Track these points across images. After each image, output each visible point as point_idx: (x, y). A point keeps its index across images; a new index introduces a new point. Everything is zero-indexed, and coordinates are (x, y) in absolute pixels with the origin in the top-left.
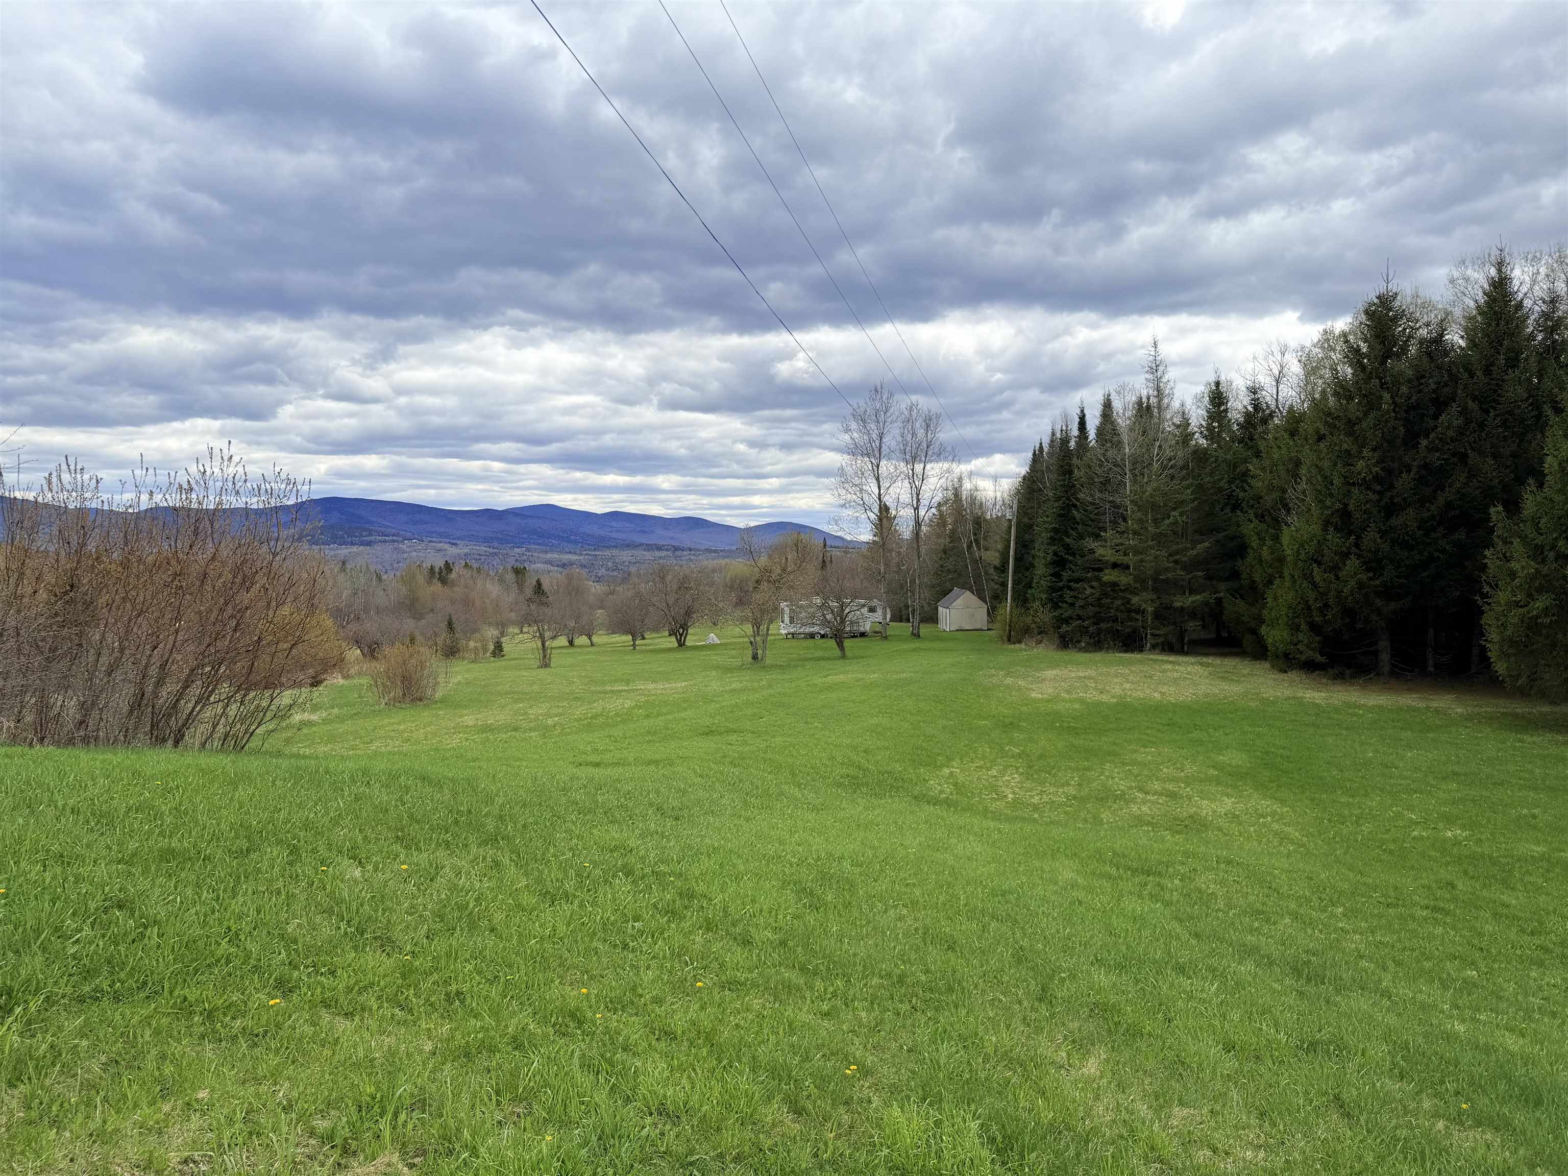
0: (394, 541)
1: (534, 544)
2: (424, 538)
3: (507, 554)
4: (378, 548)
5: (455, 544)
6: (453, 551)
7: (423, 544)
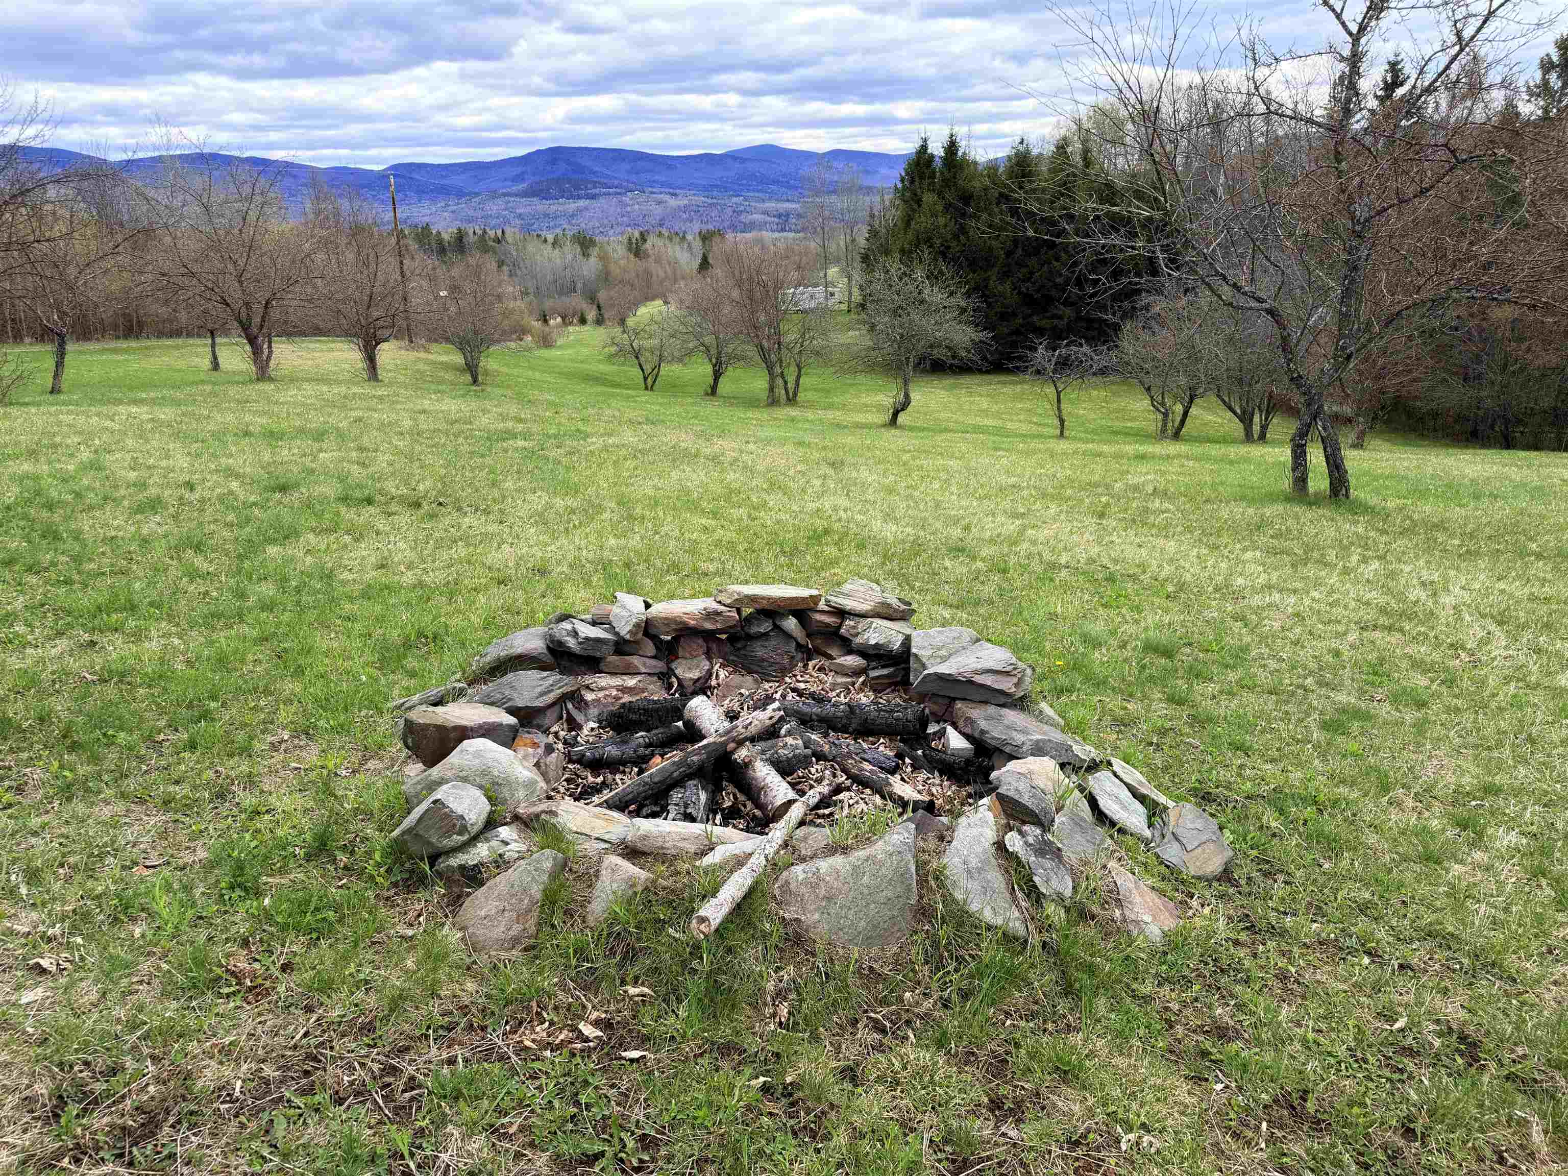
0: (617, 193)
1: (754, 191)
2: (646, 189)
3: (725, 205)
4: (602, 201)
5: (675, 195)
6: (673, 202)
7: (644, 196)
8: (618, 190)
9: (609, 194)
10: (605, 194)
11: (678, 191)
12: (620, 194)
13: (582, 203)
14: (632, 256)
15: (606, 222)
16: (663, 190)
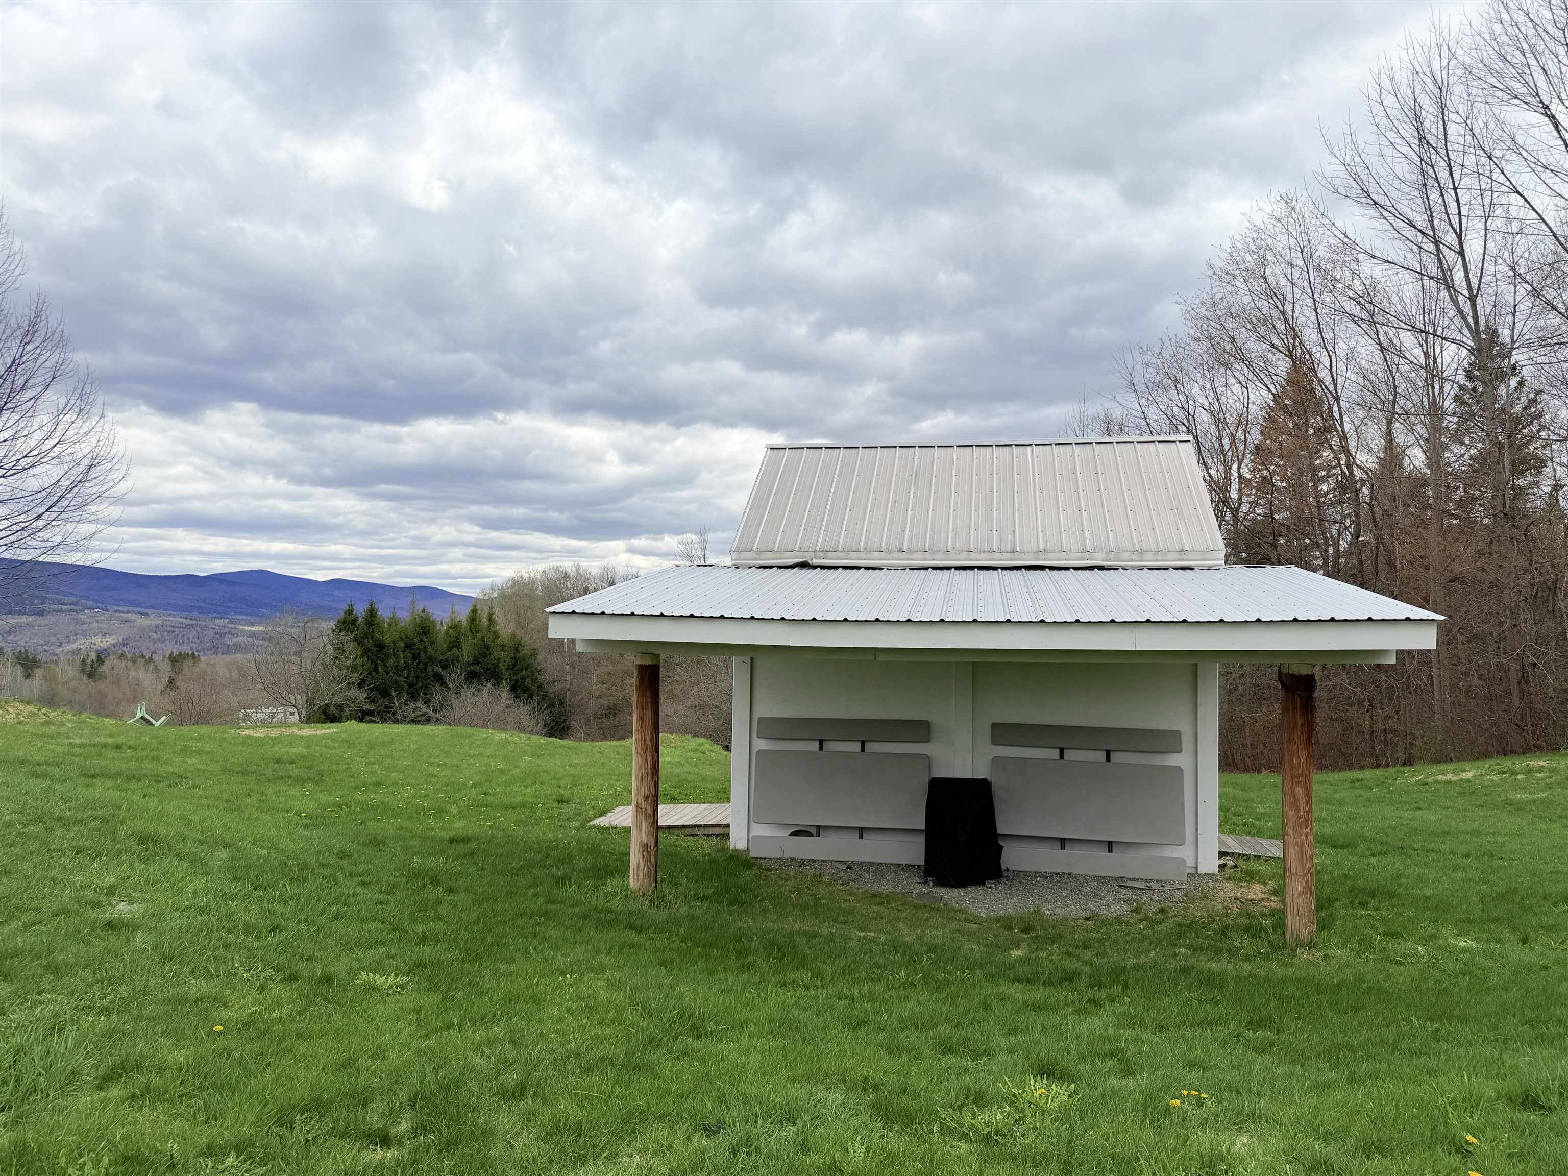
0: (71, 611)
1: (242, 614)
2: (109, 608)
3: (206, 626)
4: (52, 619)
5: (146, 614)
6: (142, 622)
7: (107, 615)
8: (73, 607)
9: (60, 611)
10: (55, 611)
11: (149, 611)
12: (76, 611)
13: (23, 619)
14: (85, 678)
15: (53, 639)
16: (130, 609)
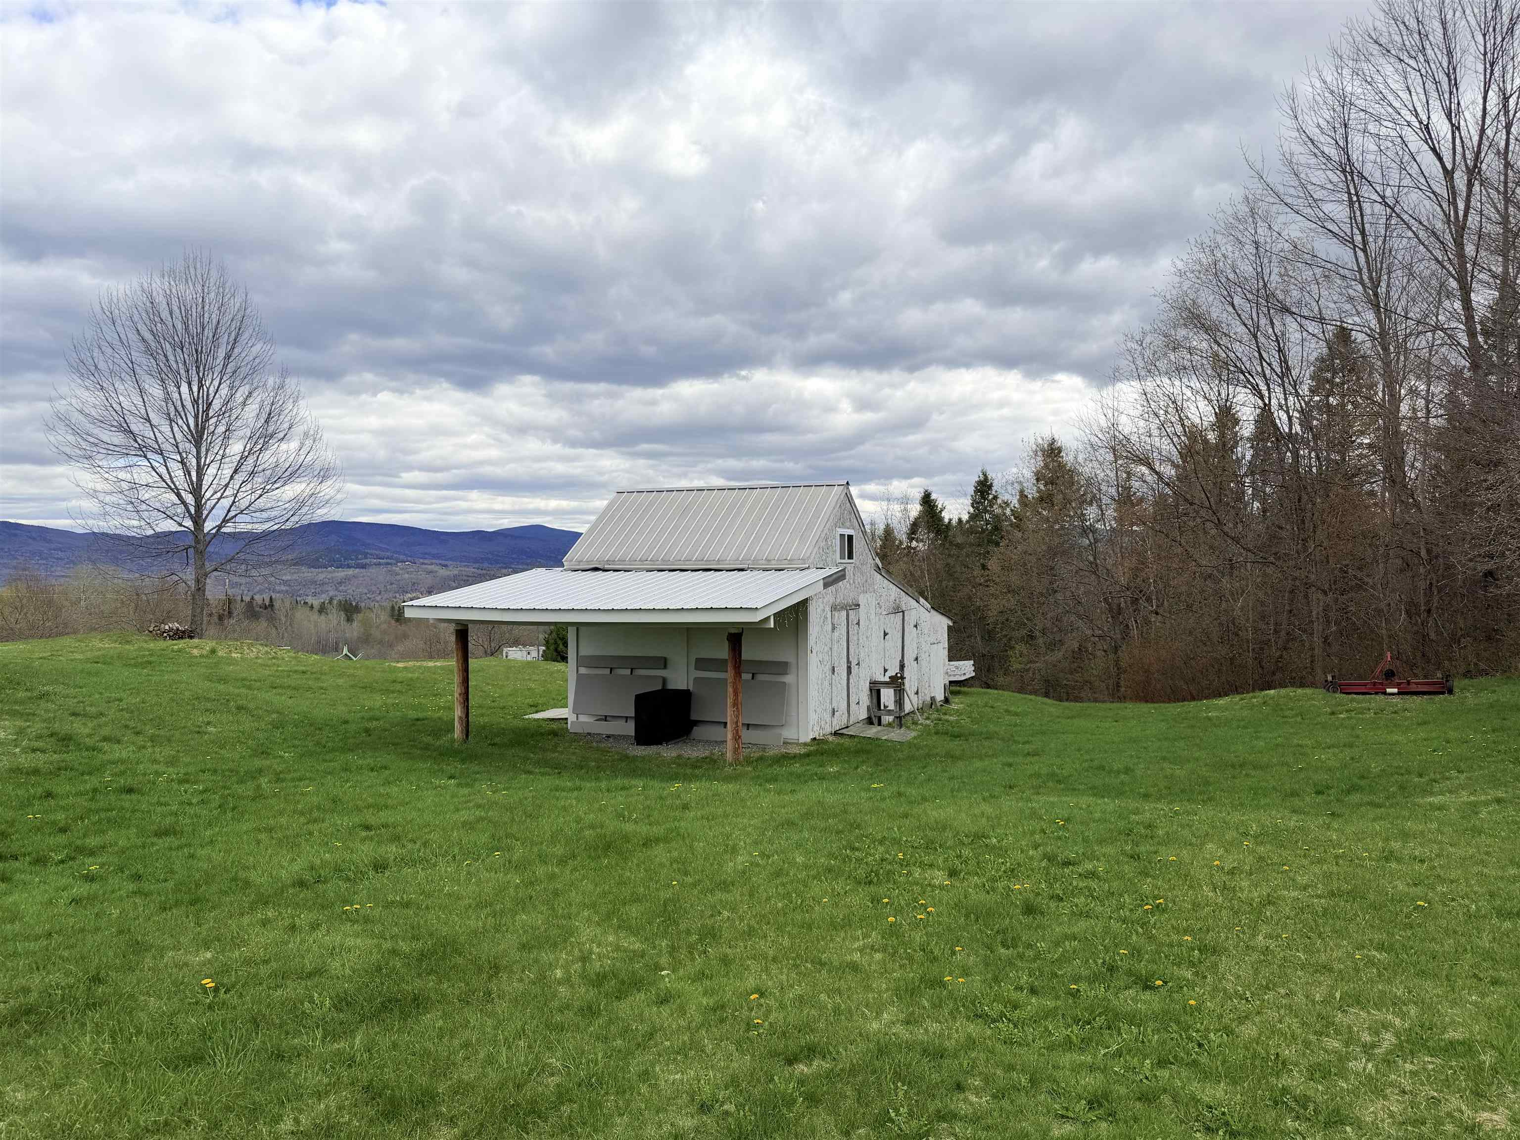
2: (417, 561)
6: (443, 573)
7: (415, 566)
10: (375, 564)
12: (390, 564)
13: (350, 572)
15: (374, 588)
16: (434, 561)
